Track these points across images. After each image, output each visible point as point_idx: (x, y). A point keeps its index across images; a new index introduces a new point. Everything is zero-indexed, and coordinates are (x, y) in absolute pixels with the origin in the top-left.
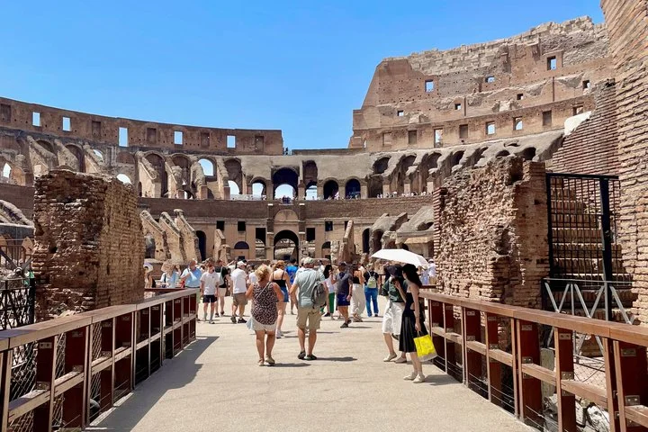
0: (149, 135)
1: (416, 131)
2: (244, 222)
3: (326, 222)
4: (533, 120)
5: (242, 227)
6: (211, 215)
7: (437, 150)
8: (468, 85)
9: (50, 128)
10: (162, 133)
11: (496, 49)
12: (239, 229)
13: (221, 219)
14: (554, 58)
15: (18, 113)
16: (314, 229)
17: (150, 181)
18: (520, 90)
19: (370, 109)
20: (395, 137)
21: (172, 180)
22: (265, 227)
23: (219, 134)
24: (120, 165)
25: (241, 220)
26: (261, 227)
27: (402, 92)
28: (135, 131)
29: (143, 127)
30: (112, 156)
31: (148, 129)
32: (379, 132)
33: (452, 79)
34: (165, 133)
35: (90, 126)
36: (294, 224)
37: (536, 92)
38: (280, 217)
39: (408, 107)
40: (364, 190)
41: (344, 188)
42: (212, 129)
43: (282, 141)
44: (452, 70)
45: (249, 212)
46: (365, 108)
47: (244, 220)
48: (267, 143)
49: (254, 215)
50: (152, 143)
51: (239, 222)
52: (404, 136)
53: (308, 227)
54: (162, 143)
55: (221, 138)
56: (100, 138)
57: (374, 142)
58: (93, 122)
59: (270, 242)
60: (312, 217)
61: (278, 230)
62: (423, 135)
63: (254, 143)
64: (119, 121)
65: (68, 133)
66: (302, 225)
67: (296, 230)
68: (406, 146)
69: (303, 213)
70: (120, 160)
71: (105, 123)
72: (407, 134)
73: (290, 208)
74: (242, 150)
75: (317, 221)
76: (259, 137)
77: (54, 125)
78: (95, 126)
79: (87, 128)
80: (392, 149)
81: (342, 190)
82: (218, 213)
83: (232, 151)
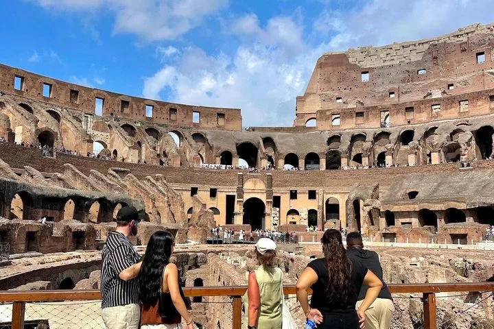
0: (122, 108)
1: (363, 113)
2: (216, 190)
3: (291, 191)
4: (479, 103)
5: (213, 193)
6: (185, 181)
7: (384, 129)
8: (402, 76)
9: (31, 93)
10: (135, 106)
11: (426, 46)
13: (195, 186)
14: (483, 53)
16: (279, 197)
17: (127, 148)
18: (450, 81)
19: (312, 97)
20: (343, 118)
21: (147, 148)
22: (235, 194)
23: (186, 110)
24: (96, 133)
25: (213, 187)
26: (231, 194)
27: (340, 82)
28: (110, 102)
29: (117, 99)
30: (89, 124)
31: (122, 101)
32: (328, 113)
33: (386, 71)
34: (138, 106)
35: (69, 94)
36: (261, 192)
37: (466, 83)
38: (248, 185)
39: (346, 95)
41: (304, 161)
42: (179, 105)
43: (241, 119)
44: (386, 64)
45: (220, 180)
46: (307, 94)
47: (215, 187)
48: (228, 121)
49: (224, 183)
50: (125, 114)
51: (211, 189)
52: (351, 117)
53: (274, 195)
54: (134, 115)
55: (187, 113)
56: (78, 106)
57: (324, 122)
58: (72, 91)
59: (238, 208)
60: (278, 186)
61: (247, 197)
62: (370, 116)
63: (216, 120)
64: (95, 92)
65: (49, 99)
66: (269, 194)
67: (263, 198)
68: (354, 126)
69: (270, 182)
70: (96, 128)
71: (82, 92)
72: (355, 115)
73: (257, 177)
74: (206, 125)
75: (283, 190)
76: (221, 115)
77: (34, 90)
78: (73, 94)
79: (66, 96)
80: (341, 128)
81: (302, 162)
82: (191, 179)
83: (197, 125)
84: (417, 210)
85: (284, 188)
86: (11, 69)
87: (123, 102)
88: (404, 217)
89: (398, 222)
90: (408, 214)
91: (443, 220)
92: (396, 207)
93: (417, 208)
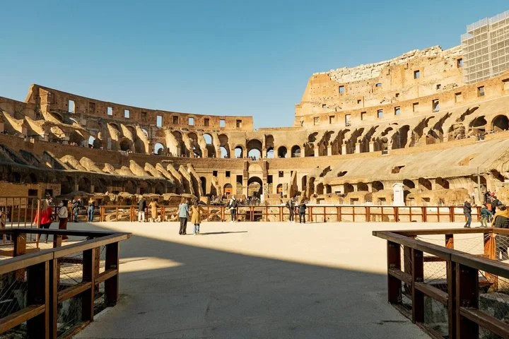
0: (174, 121)
1: (334, 116)
2: (229, 172)
3: (280, 172)
4: (407, 108)
5: (228, 174)
6: (209, 167)
8: (365, 88)
9: (117, 116)
10: (182, 119)
12: (226, 176)
13: (216, 170)
14: (418, 71)
15: (99, 108)
16: (272, 176)
17: (174, 147)
19: (306, 105)
20: (321, 120)
22: (242, 174)
24: (157, 138)
25: (227, 170)
26: (240, 174)
27: (325, 93)
28: (166, 117)
29: (171, 115)
30: (153, 132)
32: (311, 117)
33: (355, 85)
34: (184, 119)
35: (140, 115)
36: (259, 173)
37: (408, 92)
38: (251, 168)
40: (303, 152)
41: (290, 151)
42: (210, 116)
43: (253, 123)
44: (355, 80)
45: (232, 166)
46: (302, 103)
47: (229, 170)
48: (244, 124)
49: (235, 167)
51: (226, 172)
52: (327, 119)
53: (268, 174)
54: (181, 125)
55: (216, 121)
56: (146, 122)
57: (308, 123)
58: (142, 113)
59: (244, 183)
60: (271, 168)
61: (251, 176)
63: (236, 124)
64: (156, 112)
65: (128, 119)
66: (265, 174)
67: (261, 176)
68: (328, 125)
69: (265, 166)
70: (157, 134)
71: (149, 113)
72: (329, 118)
73: (257, 163)
74: (229, 128)
75: (275, 171)
76: (239, 121)
77: (119, 114)
80: (319, 127)
81: (288, 153)
82: (213, 166)
83: (222, 129)
84: (343, 183)
87: (174, 117)
89: (333, 191)
92: (332, 181)
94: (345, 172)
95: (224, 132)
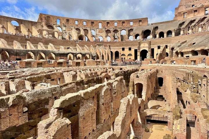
0: (107, 25)
1: (197, 10)
2: (131, 48)
3: (158, 46)
5: (130, 49)
6: (120, 46)
7: (205, 16)
10: (111, 23)
12: (129, 50)
13: (123, 47)
15: (71, 21)
16: (154, 49)
19: (181, 7)
20: (188, 14)
22: (137, 49)
23: (128, 21)
24: (99, 34)
25: (130, 47)
28: (103, 23)
29: (105, 22)
30: (97, 31)
32: (182, 13)
34: (112, 23)
36: (146, 47)
38: (142, 45)
39: (196, 3)
40: (173, 34)
42: (126, 20)
45: (132, 44)
46: (179, 6)
47: (131, 47)
48: (143, 23)
49: (134, 45)
50: (108, 27)
51: (129, 48)
52: (192, 13)
53: (151, 48)
54: (111, 26)
55: (128, 23)
56: (94, 26)
57: (180, 17)
58: (92, 22)
59: (139, 54)
60: (153, 44)
61: (141, 50)
62: (200, 11)
63: (138, 23)
64: (99, 21)
65: (85, 26)
66: (149, 48)
67: (147, 49)
68: (193, 16)
69: (150, 43)
70: (99, 32)
71: (95, 22)
72: (193, 12)
73: (145, 42)
74: (135, 26)
75: (155, 46)
76: (140, 21)
77: (81, 24)
78: (92, 23)
79: (90, 24)
80: (187, 18)
81: (165, 35)
82: (122, 45)
83: (131, 26)
84: (191, 51)
85: (155, 45)
86: (74, 19)
87: (107, 23)
88: (187, 54)
89: (185, 56)
90: (188, 53)
91: (200, 54)
92: (184, 50)
93: (191, 50)
94: (195, 43)
95: (132, 28)
